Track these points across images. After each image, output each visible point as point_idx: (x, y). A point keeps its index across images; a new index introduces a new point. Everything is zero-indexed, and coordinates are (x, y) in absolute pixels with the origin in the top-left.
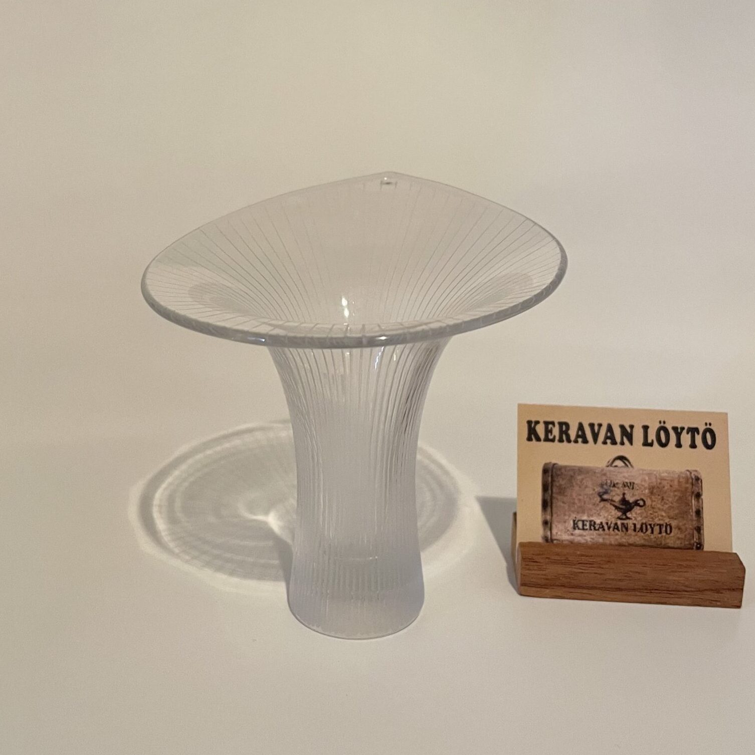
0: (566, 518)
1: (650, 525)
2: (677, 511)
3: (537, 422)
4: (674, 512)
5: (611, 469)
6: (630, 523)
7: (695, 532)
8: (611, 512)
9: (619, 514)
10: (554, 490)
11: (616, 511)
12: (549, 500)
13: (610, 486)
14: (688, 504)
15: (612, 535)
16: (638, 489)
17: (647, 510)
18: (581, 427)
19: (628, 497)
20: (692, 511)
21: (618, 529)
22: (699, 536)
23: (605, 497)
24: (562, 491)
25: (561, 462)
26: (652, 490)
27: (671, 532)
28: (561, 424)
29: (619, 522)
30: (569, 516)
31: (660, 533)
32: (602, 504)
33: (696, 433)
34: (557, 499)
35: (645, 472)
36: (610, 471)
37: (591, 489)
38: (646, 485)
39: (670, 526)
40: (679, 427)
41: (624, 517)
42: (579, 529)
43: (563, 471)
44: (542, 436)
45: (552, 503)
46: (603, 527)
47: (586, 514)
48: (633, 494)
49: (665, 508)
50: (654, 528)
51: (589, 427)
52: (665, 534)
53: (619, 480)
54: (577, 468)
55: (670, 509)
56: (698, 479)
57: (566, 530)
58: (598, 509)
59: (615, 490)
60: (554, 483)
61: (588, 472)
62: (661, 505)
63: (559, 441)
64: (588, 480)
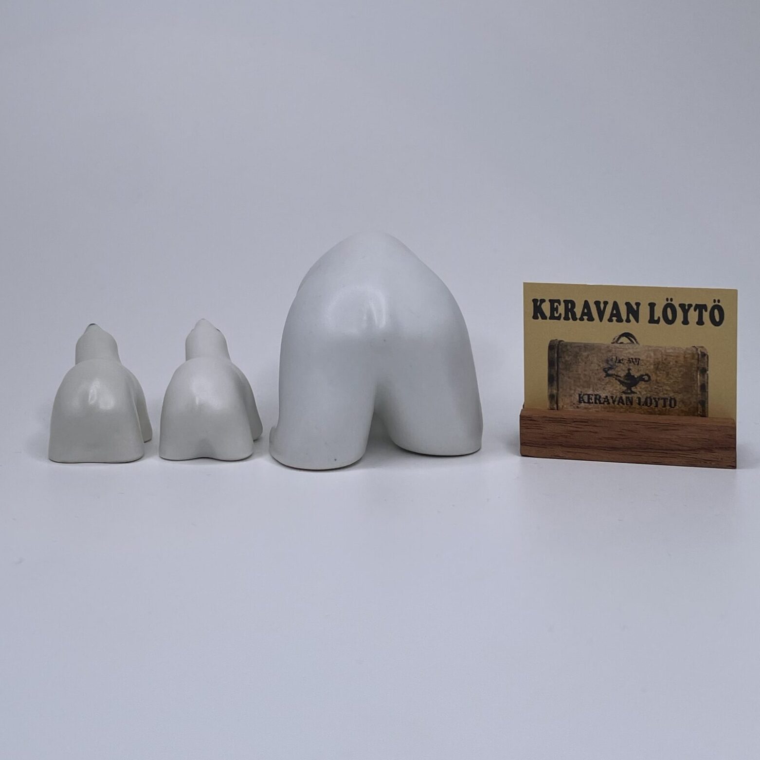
0: (573, 392)
1: (654, 399)
2: (681, 386)
3: (543, 301)
5: (617, 345)
6: (635, 397)
7: (699, 406)
8: (616, 387)
9: (624, 388)
10: (560, 366)
11: (621, 385)
12: (555, 375)
13: (616, 362)
14: (693, 379)
15: (618, 408)
16: (642, 365)
17: (651, 385)
18: (586, 305)
19: (633, 373)
20: (698, 387)
21: (623, 404)
22: (703, 408)
23: (610, 372)
24: (568, 366)
25: (566, 340)
26: (658, 366)
27: (675, 405)
28: (567, 302)
29: (624, 396)
30: (575, 390)
31: (665, 406)
32: (607, 378)
33: (704, 310)
34: (563, 374)
35: (650, 349)
36: (616, 348)
37: (596, 364)
38: (652, 361)
39: (674, 399)
40: (687, 304)
41: (629, 391)
42: (585, 402)
43: (569, 347)
44: (548, 314)
45: (558, 379)
46: (608, 400)
47: (591, 389)
48: (638, 370)
49: (669, 383)
50: (659, 402)
51: (595, 306)
52: (669, 407)
53: (624, 356)
54: (582, 345)
55: (675, 384)
56: (704, 355)
57: (572, 404)
58: (603, 383)
59: (620, 366)
60: (560, 359)
61: (594, 349)
62: (665, 380)
63: (565, 319)
64: (593, 356)
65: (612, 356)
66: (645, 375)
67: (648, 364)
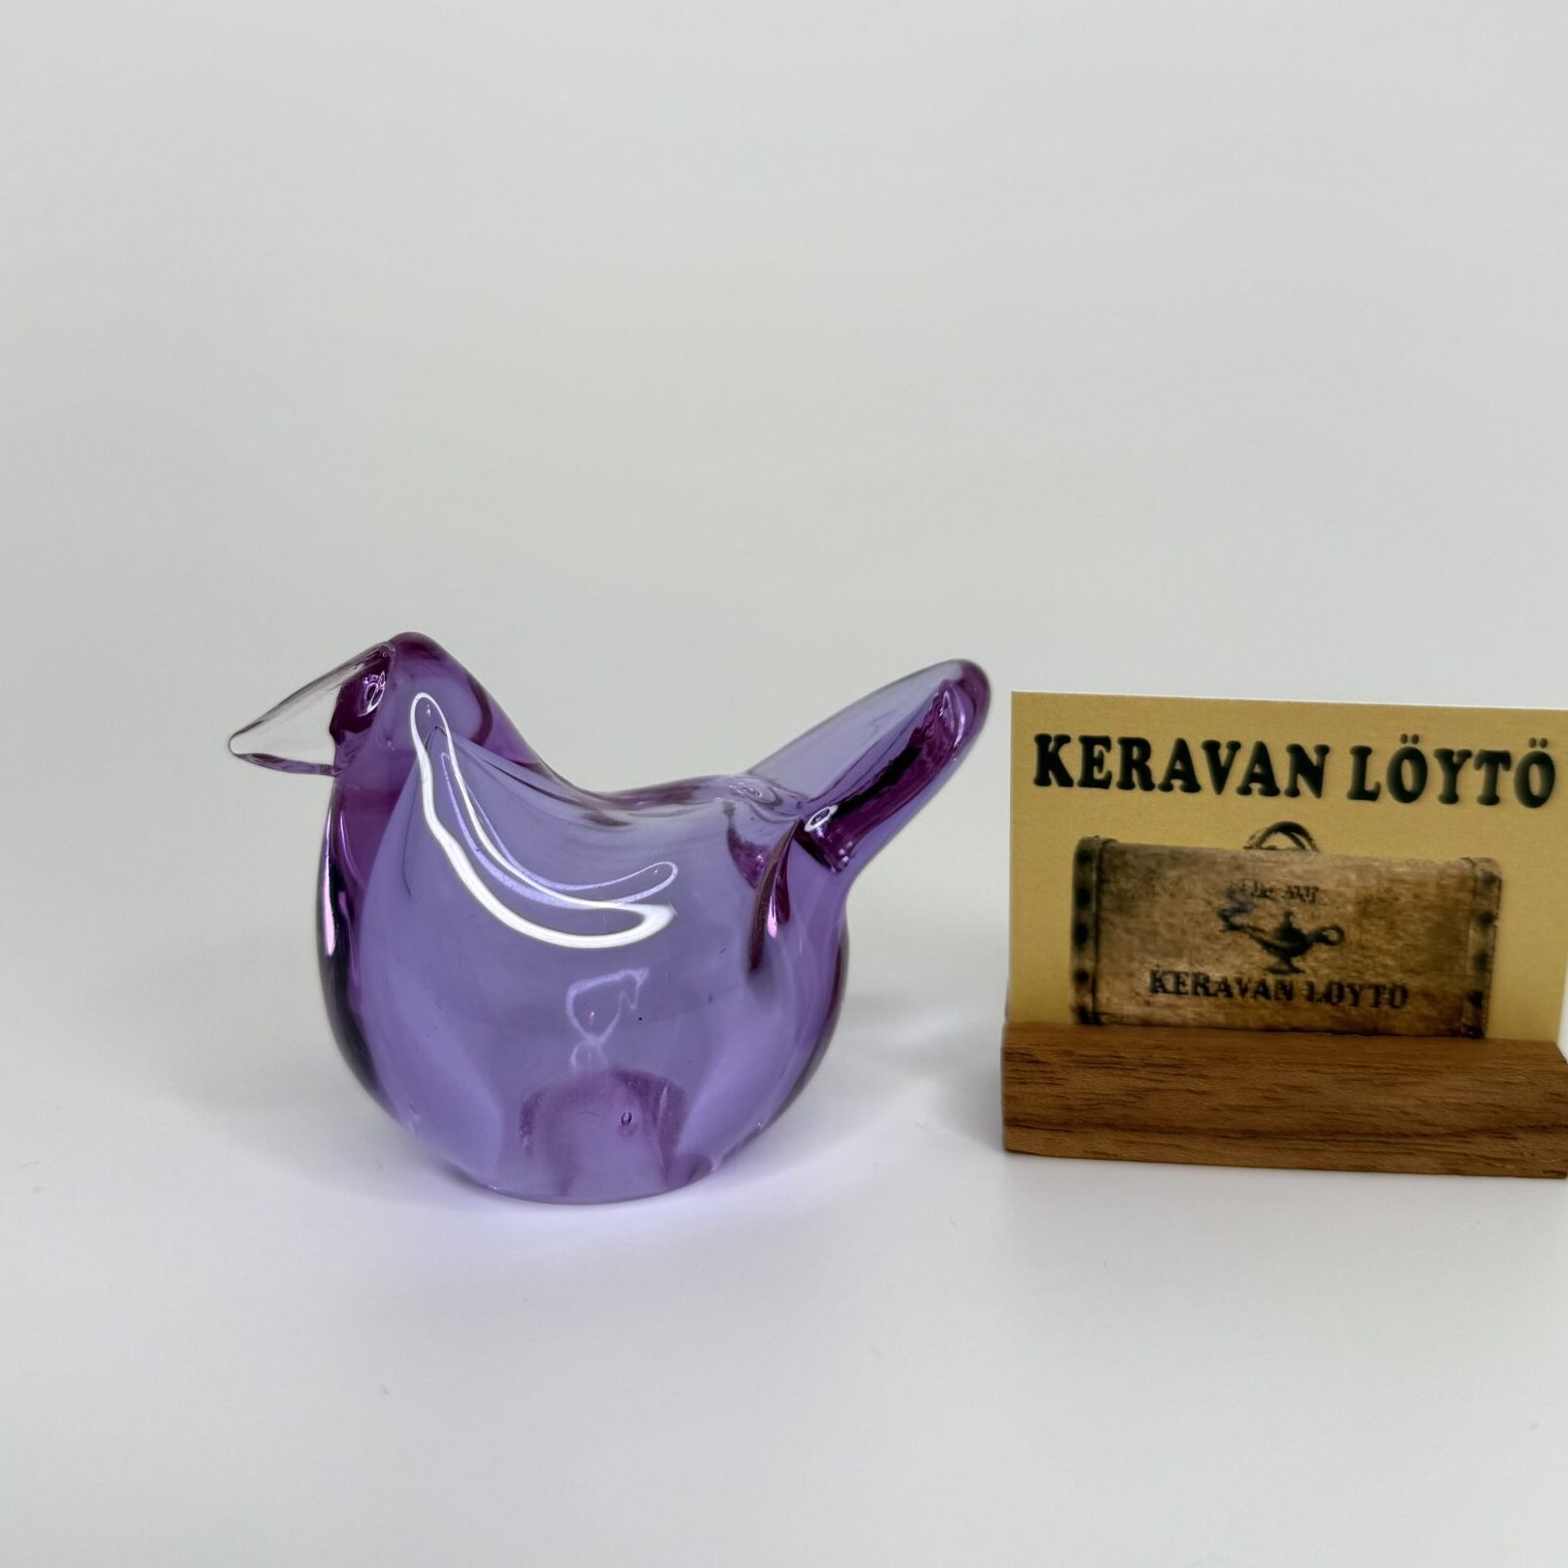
0: (1135, 965)
2: (1424, 957)
4: (1418, 958)
5: (1260, 853)
6: (1299, 982)
8: (1250, 956)
9: (1272, 960)
10: (1107, 901)
11: (1265, 952)
13: (1253, 895)
14: (1458, 941)
16: (1325, 905)
23: (1238, 920)
25: (1124, 837)
30: (1142, 962)
32: (1229, 937)
34: (1112, 924)
35: (1349, 863)
36: (1256, 860)
37: (1201, 899)
38: (1350, 893)
43: (1129, 857)
45: (1098, 931)
48: (1313, 915)
55: (1408, 951)
57: (1133, 994)
59: (1265, 904)
60: (1105, 887)
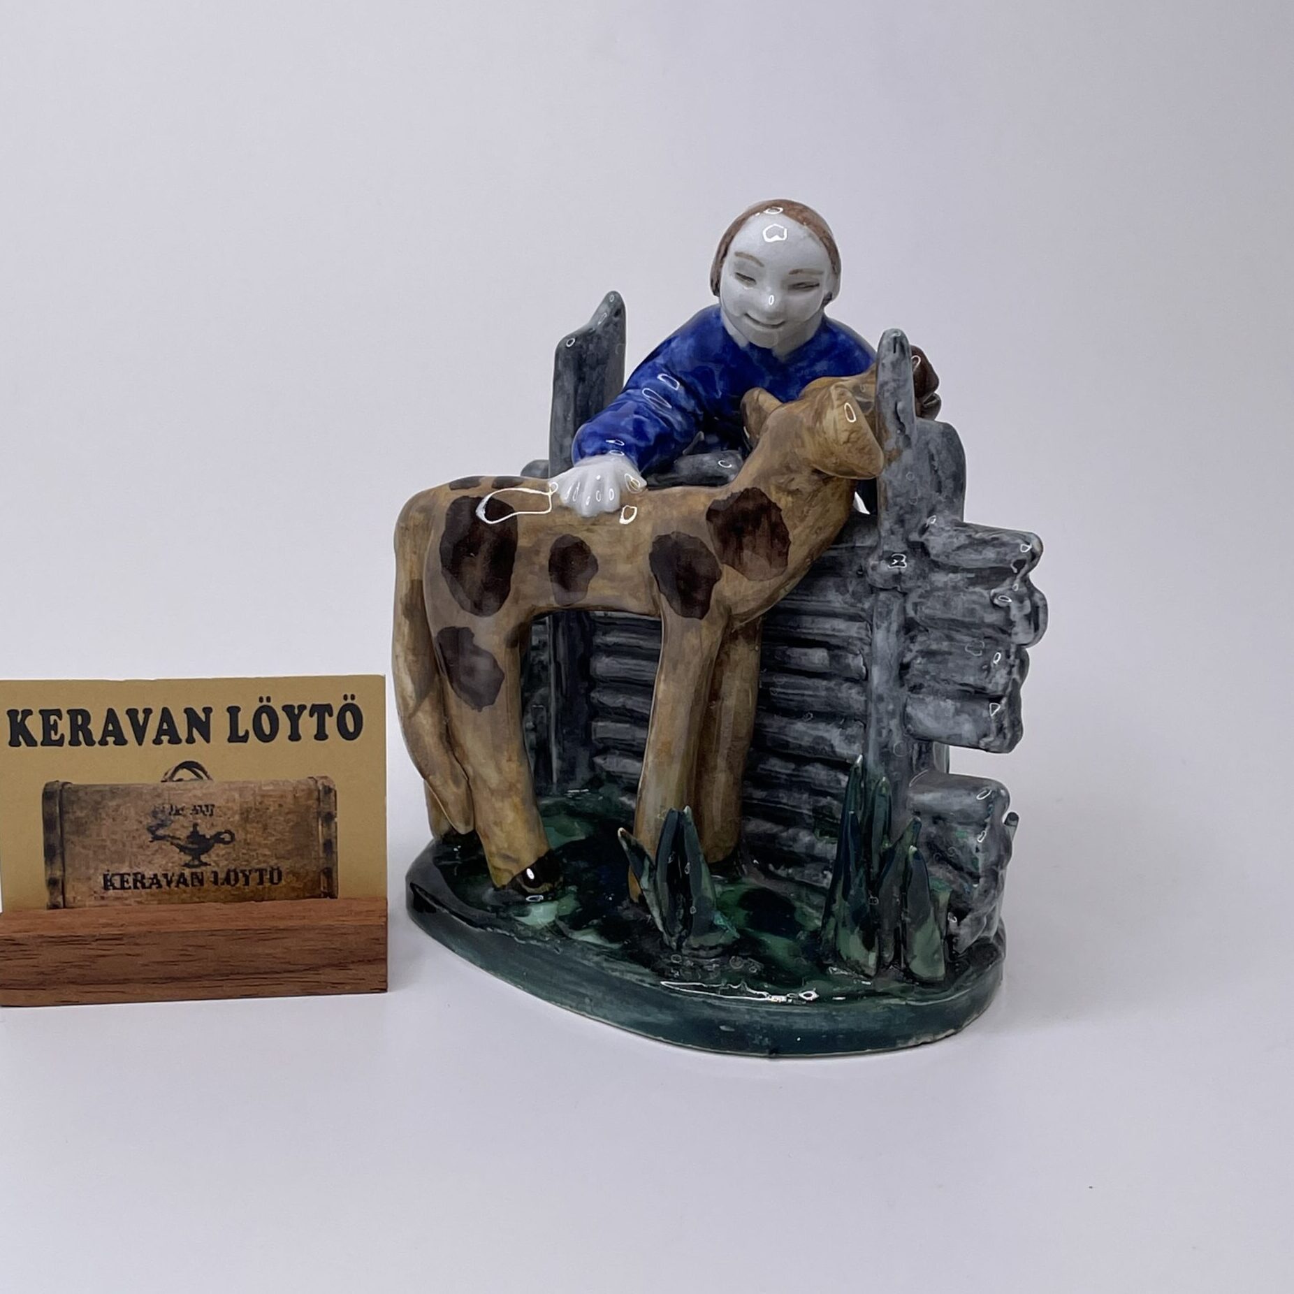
1: (243, 872)
3: (28, 713)
7: (322, 877)
12: (57, 843)
15: (177, 893)
17: (237, 847)
18: (111, 716)
19: (202, 830)
20: (318, 845)
21: (185, 883)
22: (328, 881)
24: (80, 828)
26: (245, 815)
27: (280, 879)
28: (73, 713)
29: (187, 872)
31: (261, 882)
33: (327, 715)
39: (278, 869)
40: (296, 705)
41: (196, 863)
42: (115, 888)
44: (38, 735)
46: (158, 882)
47: (127, 864)
49: (269, 842)
50: (252, 876)
51: (127, 717)
52: (269, 884)
53: (186, 803)
54: (107, 788)
56: (328, 790)
58: (149, 853)
61: (128, 794)
62: (262, 839)
63: (71, 743)
64: (129, 807)
65: (163, 804)
66: (226, 832)
67: (229, 813)
